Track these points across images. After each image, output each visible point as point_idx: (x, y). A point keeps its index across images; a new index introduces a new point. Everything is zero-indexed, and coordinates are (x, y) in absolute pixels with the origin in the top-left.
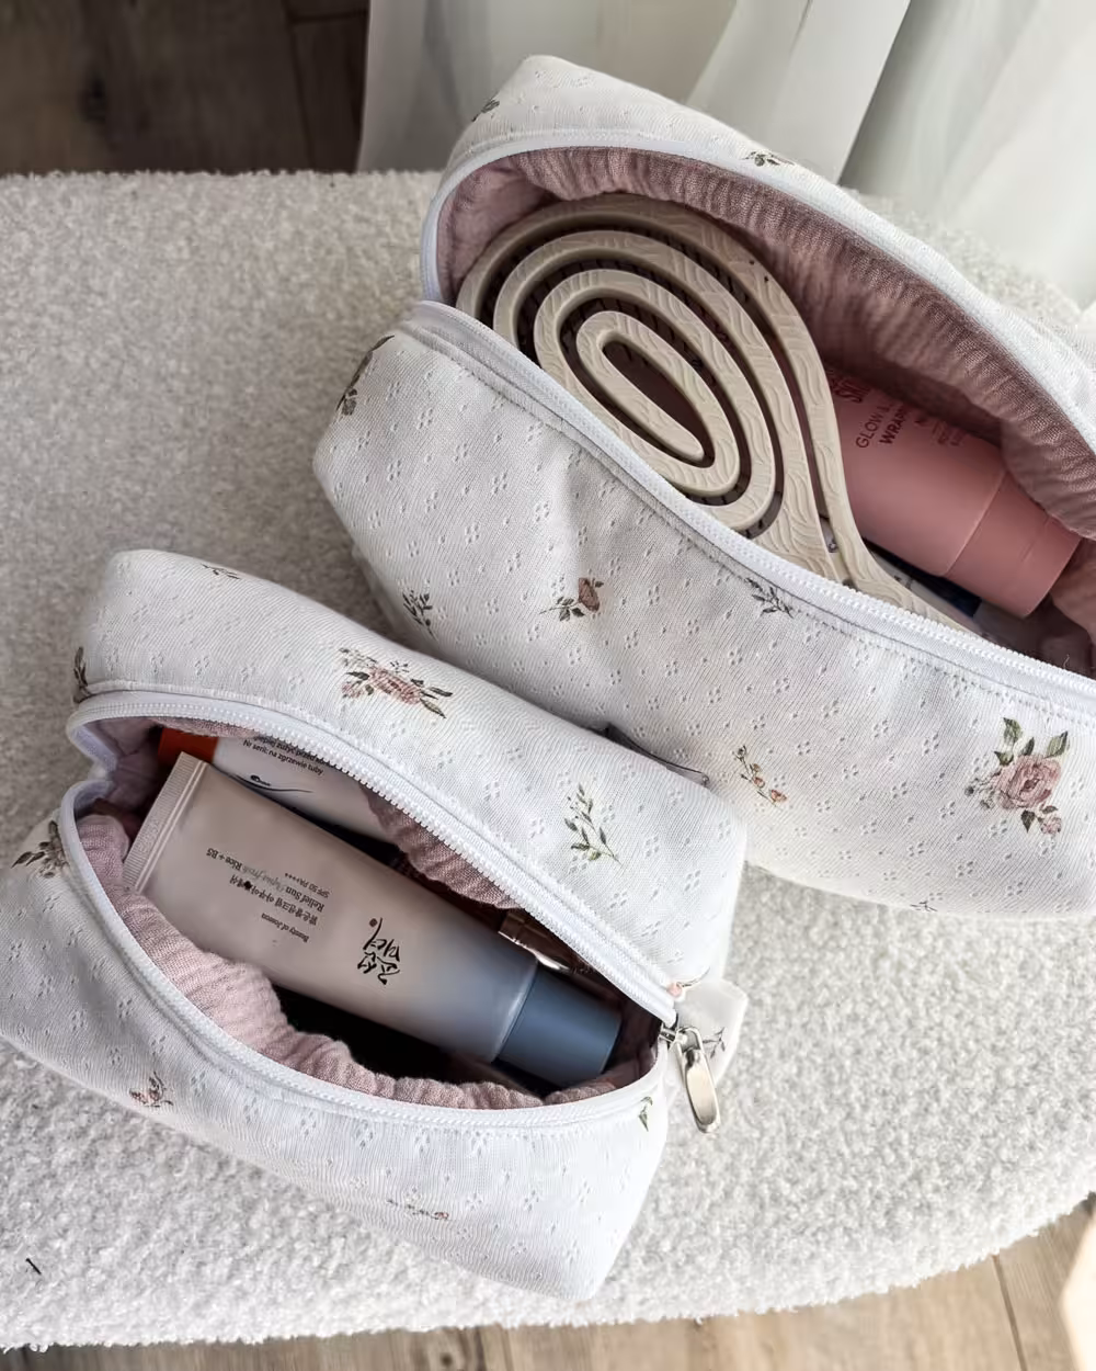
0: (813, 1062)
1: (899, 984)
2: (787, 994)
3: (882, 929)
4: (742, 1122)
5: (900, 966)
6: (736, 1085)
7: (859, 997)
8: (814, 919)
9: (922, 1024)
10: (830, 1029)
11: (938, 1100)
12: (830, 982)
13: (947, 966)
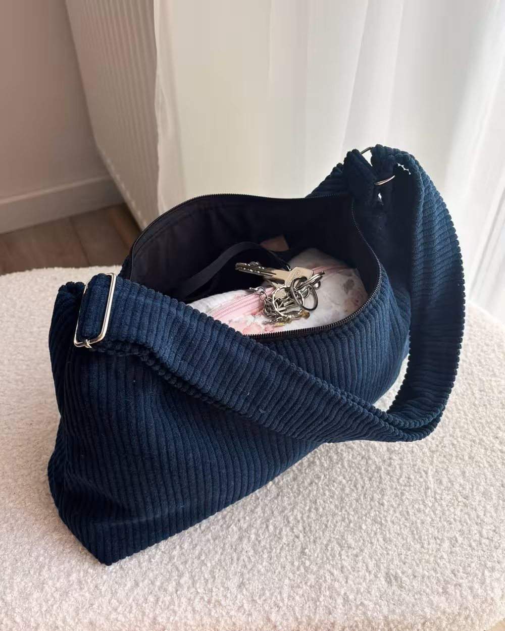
0: (406, 526)
1: (435, 499)
2: (393, 501)
3: (426, 479)
4: (379, 547)
5: (435, 493)
6: (376, 534)
7: (421, 502)
8: (401, 477)
9: (447, 513)
10: (411, 513)
11: (457, 542)
12: (409, 498)
13: (454, 493)
